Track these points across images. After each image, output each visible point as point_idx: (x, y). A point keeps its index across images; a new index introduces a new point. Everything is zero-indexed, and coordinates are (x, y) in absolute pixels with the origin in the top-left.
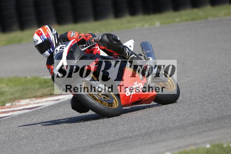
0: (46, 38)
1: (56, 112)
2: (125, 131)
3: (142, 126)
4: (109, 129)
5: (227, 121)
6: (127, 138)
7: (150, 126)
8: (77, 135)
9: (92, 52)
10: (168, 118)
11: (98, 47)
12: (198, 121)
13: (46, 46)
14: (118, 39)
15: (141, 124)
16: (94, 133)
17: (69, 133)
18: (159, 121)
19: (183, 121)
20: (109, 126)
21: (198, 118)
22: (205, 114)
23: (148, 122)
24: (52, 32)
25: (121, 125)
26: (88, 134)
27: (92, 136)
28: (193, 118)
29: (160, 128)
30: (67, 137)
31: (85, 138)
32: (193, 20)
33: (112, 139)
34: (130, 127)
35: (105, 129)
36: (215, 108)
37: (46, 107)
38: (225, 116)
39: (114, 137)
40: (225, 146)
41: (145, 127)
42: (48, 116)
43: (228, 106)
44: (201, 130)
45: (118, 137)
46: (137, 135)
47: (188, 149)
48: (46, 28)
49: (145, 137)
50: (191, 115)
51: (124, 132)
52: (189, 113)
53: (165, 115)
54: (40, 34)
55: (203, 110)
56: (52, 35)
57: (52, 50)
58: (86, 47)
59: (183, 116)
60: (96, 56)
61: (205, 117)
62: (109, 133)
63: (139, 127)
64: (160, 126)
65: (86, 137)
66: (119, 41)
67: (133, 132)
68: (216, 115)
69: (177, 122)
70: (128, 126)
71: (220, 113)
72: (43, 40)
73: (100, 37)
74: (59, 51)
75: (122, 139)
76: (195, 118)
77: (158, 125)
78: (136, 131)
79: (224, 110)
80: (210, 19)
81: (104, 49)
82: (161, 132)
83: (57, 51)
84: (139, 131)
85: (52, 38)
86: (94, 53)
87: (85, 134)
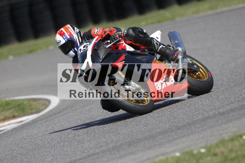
0: (69, 37)
1: (20, 135)
2: (92, 148)
3: (110, 140)
4: (75, 147)
5: (198, 126)
6: (93, 154)
7: (118, 139)
8: (42, 157)
9: (117, 48)
10: (136, 129)
11: (123, 42)
12: (168, 129)
13: (70, 45)
14: (145, 31)
15: (108, 138)
16: (60, 153)
17: (33, 156)
18: (127, 133)
19: (152, 130)
20: (75, 143)
21: (167, 126)
22: (175, 121)
23: (115, 136)
24: (74, 31)
25: (88, 141)
26: (53, 155)
27: (58, 156)
28: (162, 126)
29: (128, 140)
30: (31, 161)
31: (49, 159)
32: (159, 22)
33: (78, 157)
34: (97, 142)
35: (71, 148)
36: (186, 113)
37: (9, 131)
38: (196, 121)
39: (80, 155)
40: (195, 152)
41: (112, 141)
42: (11, 140)
43: (199, 109)
44: (171, 138)
45: (84, 155)
46: (104, 151)
47: (157, 160)
48: (67, 27)
49: (113, 152)
50: (160, 123)
51: (90, 149)
52: (158, 121)
53: (133, 126)
54: (62, 34)
55: (173, 117)
56: (75, 34)
57: (76, 49)
58: (110, 43)
59: (152, 125)
60: (121, 52)
61: (175, 124)
62: (75, 151)
63: (106, 141)
64: (128, 138)
65: (51, 158)
66: (146, 34)
67: (100, 147)
68: (187, 121)
69: (146, 133)
70: (95, 142)
71: (190, 118)
72: (66, 39)
73: (126, 32)
74: (83, 50)
75: (89, 156)
76: (165, 126)
77: (126, 137)
78: (103, 146)
79: (194, 115)
80: (178, 19)
81: (131, 43)
82: (130, 144)
83: (81, 50)
84: (106, 146)
85: (75, 36)
86: (120, 48)
87: (50, 155)
